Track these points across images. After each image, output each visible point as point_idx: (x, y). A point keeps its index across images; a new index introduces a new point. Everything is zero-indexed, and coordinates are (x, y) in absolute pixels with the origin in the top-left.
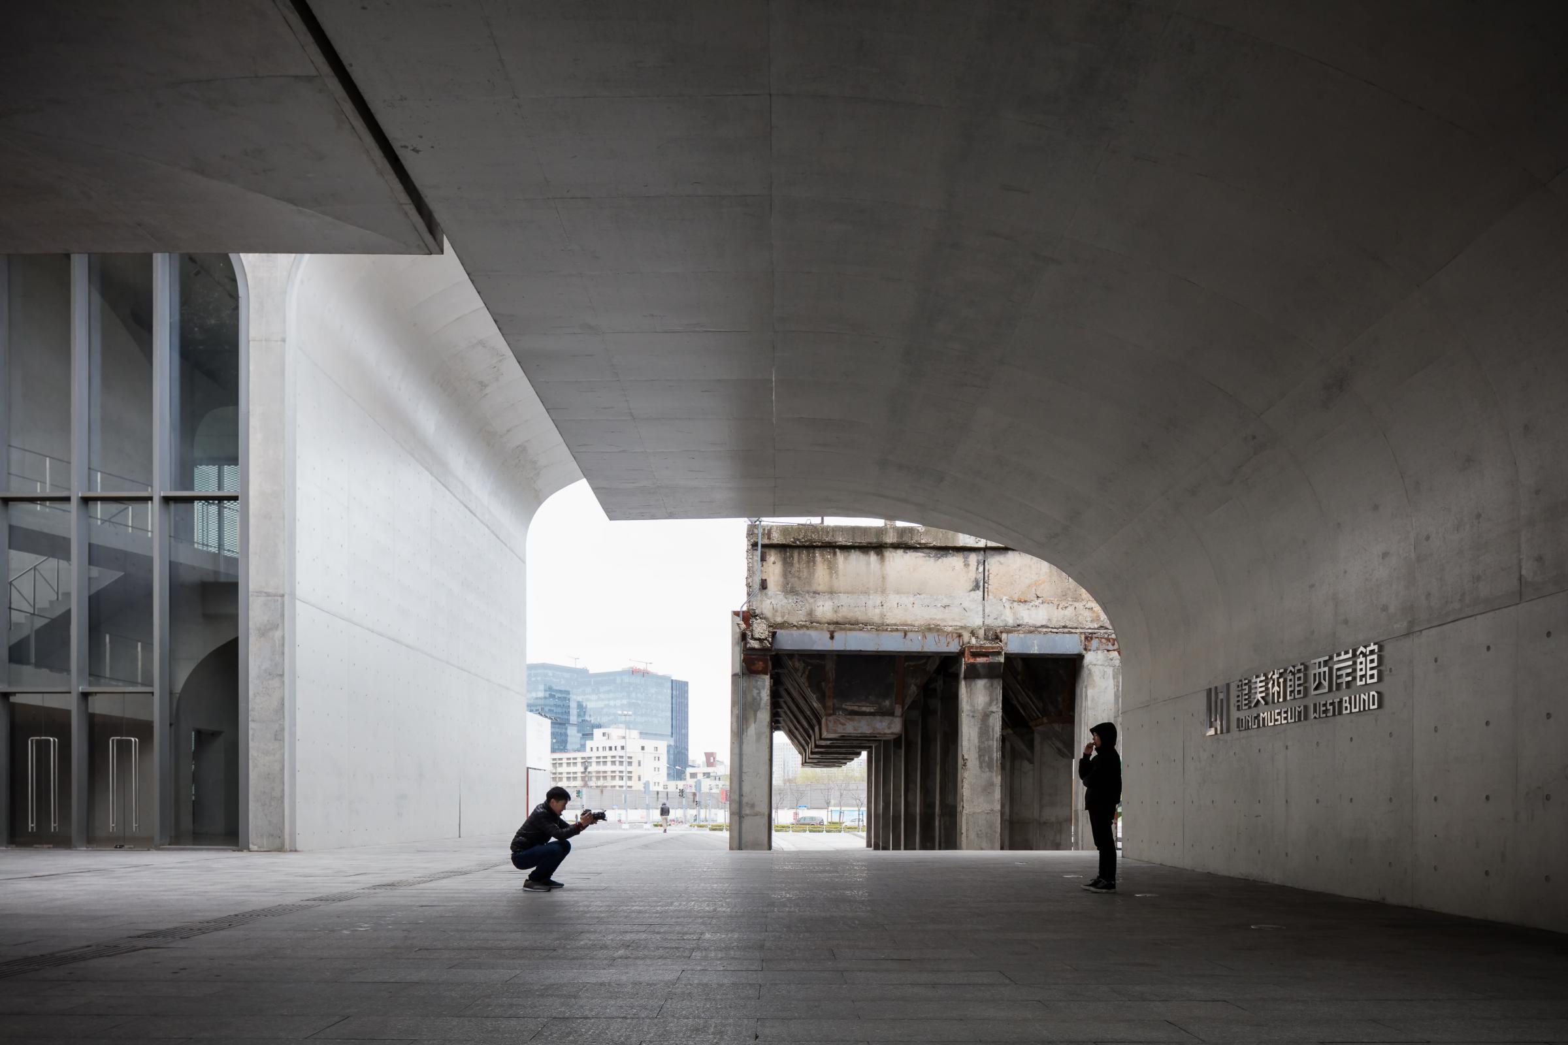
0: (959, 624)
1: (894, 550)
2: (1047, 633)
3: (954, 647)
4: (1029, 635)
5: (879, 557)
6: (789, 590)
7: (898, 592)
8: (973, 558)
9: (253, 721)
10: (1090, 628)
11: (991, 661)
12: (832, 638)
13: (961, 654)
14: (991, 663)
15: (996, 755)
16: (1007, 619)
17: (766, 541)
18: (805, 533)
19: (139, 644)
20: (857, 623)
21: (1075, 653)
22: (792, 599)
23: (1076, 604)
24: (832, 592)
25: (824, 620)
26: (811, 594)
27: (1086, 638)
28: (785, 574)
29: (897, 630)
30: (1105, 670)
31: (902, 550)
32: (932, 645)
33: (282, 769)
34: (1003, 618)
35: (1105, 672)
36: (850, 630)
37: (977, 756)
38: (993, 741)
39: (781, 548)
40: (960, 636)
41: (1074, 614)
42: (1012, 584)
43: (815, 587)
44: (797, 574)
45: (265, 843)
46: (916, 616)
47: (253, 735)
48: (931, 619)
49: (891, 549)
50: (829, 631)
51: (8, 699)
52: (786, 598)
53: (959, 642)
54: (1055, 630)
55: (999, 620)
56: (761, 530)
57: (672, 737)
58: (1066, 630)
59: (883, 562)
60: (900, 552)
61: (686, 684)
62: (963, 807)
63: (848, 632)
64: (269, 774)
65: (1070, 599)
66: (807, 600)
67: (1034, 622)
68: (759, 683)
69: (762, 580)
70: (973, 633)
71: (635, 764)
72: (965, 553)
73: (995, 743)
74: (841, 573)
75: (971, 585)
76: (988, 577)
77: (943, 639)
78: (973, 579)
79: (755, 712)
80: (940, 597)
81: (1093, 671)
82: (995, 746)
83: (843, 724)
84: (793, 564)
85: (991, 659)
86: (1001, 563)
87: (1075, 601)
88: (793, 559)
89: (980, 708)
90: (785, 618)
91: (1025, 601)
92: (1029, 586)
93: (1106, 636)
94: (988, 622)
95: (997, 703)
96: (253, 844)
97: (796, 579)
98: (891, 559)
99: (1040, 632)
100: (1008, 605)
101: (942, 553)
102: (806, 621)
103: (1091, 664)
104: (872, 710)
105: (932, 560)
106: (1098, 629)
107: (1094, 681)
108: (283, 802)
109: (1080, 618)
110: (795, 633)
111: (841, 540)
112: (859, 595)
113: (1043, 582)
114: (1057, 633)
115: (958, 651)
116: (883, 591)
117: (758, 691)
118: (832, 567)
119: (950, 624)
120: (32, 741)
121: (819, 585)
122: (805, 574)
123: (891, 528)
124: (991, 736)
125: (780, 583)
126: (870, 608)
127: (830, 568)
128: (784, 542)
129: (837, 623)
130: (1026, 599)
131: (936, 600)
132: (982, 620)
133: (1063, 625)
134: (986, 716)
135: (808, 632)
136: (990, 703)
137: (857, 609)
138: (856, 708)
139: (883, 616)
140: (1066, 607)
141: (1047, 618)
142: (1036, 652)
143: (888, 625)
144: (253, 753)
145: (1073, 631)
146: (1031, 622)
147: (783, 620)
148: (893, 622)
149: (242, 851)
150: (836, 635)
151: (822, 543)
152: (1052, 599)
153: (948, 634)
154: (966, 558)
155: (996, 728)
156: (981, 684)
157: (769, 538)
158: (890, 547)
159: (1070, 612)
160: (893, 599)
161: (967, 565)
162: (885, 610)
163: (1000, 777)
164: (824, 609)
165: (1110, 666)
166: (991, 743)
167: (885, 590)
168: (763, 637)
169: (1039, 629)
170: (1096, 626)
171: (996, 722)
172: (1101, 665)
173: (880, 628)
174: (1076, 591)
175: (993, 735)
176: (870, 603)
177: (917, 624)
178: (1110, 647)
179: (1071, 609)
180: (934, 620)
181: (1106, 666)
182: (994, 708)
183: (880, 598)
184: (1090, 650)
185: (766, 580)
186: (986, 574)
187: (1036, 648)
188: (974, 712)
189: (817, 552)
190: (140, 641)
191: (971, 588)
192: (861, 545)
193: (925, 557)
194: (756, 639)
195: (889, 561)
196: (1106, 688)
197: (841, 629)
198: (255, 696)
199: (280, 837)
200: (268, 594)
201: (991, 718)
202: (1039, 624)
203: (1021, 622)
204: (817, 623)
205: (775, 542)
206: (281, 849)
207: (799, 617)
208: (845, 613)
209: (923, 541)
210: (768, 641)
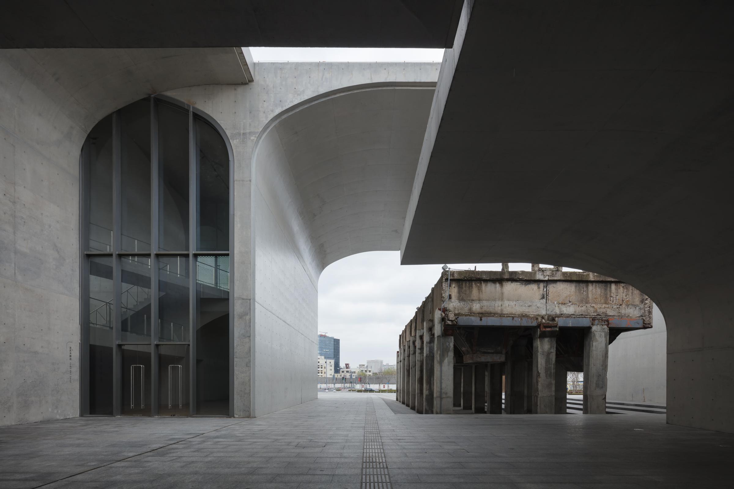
0: (535, 314)
1: (507, 282)
2: (574, 317)
3: (534, 324)
4: (568, 319)
5: (500, 285)
6: (461, 299)
7: (509, 300)
8: (542, 285)
9: (236, 358)
10: (593, 315)
11: (553, 330)
12: (481, 320)
13: (539, 326)
14: (552, 331)
15: (553, 371)
16: (556, 311)
17: (452, 278)
18: (469, 274)
19: (172, 324)
20: (491, 313)
21: (588, 326)
22: (462, 304)
23: (587, 305)
24: (480, 300)
25: (476, 312)
26: (471, 301)
27: (593, 320)
28: (459, 292)
29: (509, 316)
30: (601, 333)
31: (510, 282)
32: (525, 323)
33: (250, 380)
34: (555, 311)
35: (601, 334)
36: (489, 316)
37: (545, 371)
38: (552, 365)
39: (458, 281)
40: (537, 319)
41: (586, 310)
42: (559, 296)
43: (472, 298)
44: (464, 292)
45: (242, 414)
46: (517, 310)
47: (236, 364)
48: (523, 311)
49: (506, 281)
50: (479, 317)
51: (121, 347)
52: (459, 303)
53: (537, 322)
54: (578, 316)
55: (553, 312)
56: (449, 273)
57: (334, 358)
58: (583, 316)
59: (502, 287)
60: (510, 283)
61: (339, 340)
62: (538, 394)
63: (488, 317)
64: (243, 382)
65: (584, 303)
66: (469, 303)
67: (568, 313)
68: (449, 340)
69: (449, 295)
70: (543, 318)
71: (323, 368)
72: (539, 283)
73: (553, 366)
74: (484, 291)
75: (540, 297)
76: (548, 293)
77: (529, 320)
78: (542, 294)
79: (448, 352)
80: (527, 302)
81: (595, 334)
82: (552, 367)
83: (480, 357)
84: (462, 288)
85: (553, 329)
86: (554, 287)
87: (586, 304)
88: (463, 286)
89: (546, 350)
90: (459, 311)
91: (565, 304)
92: (566, 297)
93: (601, 319)
94: (548, 313)
95: (553, 348)
96: (236, 415)
97: (464, 294)
98: (506, 285)
99: (572, 317)
100: (557, 305)
101: (528, 283)
102: (468, 313)
103: (595, 331)
104: (493, 351)
105: (524, 286)
106: (596, 315)
107: (596, 338)
108: (250, 395)
109: (588, 311)
110: (465, 318)
111: (484, 277)
112: (491, 301)
113: (573, 295)
114: (579, 317)
115: (536, 325)
116: (502, 300)
117: (448, 343)
118: (480, 289)
119: (531, 314)
120: (132, 367)
121: (474, 297)
122: (468, 292)
123: (506, 272)
124: (551, 363)
125: (457, 296)
126: (496, 306)
127: (479, 290)
128: (460, 278)
129: (482, 313)
130: (565, 303)
131: (526, 303)
132: (545, 312)
133: (581, 314)
134: (549, 354)
135: (470, 317)
136: (551, 347)
137: (490, 307)
138: (485, 351)
139: (502, 310)
140: (582, 306)
141: (574, 311)
142: (570, 326)
143: (504, 314)
144: (236, 372)
145: (586, 316)
146: (567, 313)
147: (458, 312)
148: (507, 313)
149: (231, 418)
150: (483, 319)
151: (476, 278)
152: (576, 303)
153: (532, 318)
154: (538, 285)
155: (553, 359)
156: (546, 340)
157: (453, 276)
158: (505, 280)
159: (584, 308)
160: (506, 303)
161: (539, 288)
162: (503, 308)
163: (554, 381)
164: (476, 307)
165: (604, 332)
166: (551, 366)
167: (503, 299)
168: (453, 320)
169: (572, 316)
170: (596, 314)
171: (553, 357)
172: (600, 331)
173: (501, 315)
174: (587, 299)
175: (552, 363)
176: (496, 305)
177: (517, 313)
178: (603, 323)
179: (584, 307)
180: (524, 312)
181: (601, 332)
182: (552, 350)
183: (501, 302)
184: (594, 325)
185: (451, 295)
186: (548, 292)
187: (571, 324)
188: (543, 352)
189: (473, 282)
190: (172, 322)
191: (541, 298)
192: (493, 279)
193: (521, 284)
194: (450, 320)
195: (505, 286)
196: (601, 342)
197: (485, 316)
198: (237, 346)
199: (248, 411)
200: (243, 299)
201: (551, 355)
202: (570, 313)
203: (563, 313)
204: (473, 313)
205: (456, 278)
206: (249, 417)
207: (466, 310)
208: (485, 309)
209: (521, 278)
210: (455, 321)
